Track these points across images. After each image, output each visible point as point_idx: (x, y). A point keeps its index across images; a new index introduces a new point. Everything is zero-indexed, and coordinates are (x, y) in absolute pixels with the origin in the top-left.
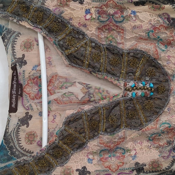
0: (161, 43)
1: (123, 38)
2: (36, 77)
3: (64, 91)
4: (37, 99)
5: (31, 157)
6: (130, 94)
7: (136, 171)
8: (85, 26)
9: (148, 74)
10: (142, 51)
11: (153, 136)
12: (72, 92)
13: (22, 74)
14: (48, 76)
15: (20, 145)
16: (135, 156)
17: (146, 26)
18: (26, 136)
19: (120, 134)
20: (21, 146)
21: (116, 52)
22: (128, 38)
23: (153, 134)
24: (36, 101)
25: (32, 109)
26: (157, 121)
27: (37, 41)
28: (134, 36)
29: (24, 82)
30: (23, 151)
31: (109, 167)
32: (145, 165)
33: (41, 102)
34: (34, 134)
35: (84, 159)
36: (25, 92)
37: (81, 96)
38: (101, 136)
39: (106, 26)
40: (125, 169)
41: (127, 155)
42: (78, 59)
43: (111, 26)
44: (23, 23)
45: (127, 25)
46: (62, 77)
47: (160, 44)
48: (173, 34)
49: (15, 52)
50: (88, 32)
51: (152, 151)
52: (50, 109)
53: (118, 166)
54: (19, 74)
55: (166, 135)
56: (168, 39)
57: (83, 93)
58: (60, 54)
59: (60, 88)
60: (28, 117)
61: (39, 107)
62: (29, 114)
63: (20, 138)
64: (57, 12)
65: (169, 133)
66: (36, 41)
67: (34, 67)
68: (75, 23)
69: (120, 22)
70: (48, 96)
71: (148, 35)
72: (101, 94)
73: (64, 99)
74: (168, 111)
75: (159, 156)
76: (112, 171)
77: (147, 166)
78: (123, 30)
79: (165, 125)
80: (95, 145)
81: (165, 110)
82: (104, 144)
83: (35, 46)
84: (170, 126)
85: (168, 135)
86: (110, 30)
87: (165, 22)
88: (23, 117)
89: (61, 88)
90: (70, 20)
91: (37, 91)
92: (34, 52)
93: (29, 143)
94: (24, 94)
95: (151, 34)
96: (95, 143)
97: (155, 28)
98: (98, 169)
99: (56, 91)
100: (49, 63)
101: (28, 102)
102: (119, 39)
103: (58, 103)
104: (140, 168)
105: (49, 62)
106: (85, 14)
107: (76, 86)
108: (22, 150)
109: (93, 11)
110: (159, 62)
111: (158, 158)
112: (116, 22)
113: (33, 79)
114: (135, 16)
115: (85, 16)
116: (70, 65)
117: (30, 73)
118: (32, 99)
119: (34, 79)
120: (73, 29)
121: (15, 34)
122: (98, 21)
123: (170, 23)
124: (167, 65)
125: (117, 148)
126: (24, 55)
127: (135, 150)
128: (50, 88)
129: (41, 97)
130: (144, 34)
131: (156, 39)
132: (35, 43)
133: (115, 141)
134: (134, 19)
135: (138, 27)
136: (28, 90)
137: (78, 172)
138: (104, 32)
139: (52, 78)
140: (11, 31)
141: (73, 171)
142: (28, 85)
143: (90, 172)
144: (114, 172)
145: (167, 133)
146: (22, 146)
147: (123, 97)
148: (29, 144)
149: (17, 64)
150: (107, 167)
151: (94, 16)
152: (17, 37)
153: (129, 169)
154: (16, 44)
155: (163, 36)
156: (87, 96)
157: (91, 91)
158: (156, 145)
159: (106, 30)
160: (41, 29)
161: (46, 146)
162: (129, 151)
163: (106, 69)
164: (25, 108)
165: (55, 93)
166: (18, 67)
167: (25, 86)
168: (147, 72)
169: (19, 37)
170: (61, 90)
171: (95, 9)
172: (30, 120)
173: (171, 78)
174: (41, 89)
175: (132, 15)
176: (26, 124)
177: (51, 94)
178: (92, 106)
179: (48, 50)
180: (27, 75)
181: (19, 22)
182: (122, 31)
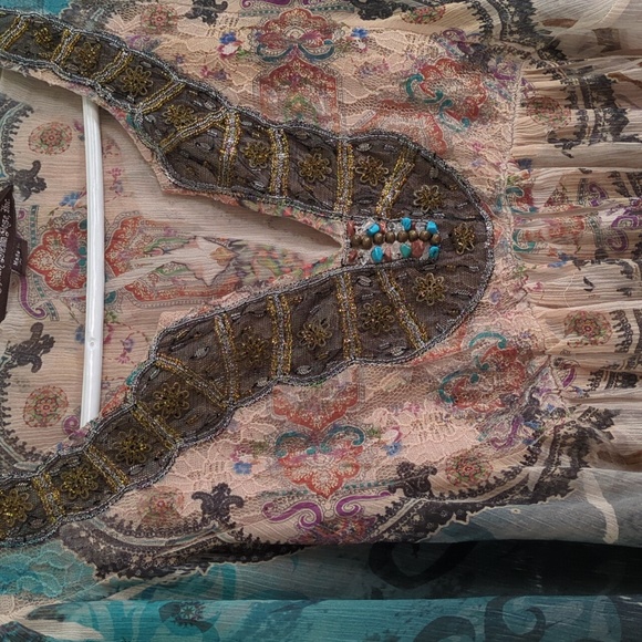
0: (450, 113)
1: (333, 102)
2: (70, 226)
3: (159, 260)
4: (72, 288)
5: (37, 459)
6: (366, 257)
7: (405, 491)
8: (220, 75)
9: (419, 202)
10: (393, 133)
11: (453, 380)
12: (182, 261)
13: (28, 216)
14: (111, 222)
15: (6, 428)
16: (397, 447)
17: (398, 65)
18: (30, 401)
19: (344, 377)
20: (9, 433)
21: (314, 141)
22: (350, 103)
23: (453, 375)
24: (69, 294)
25: (54, 314)
26: (462, 334)
27: (80, 128)
28: (366, 96)
29: (34, 239)
30: (15, 449)
31: (308, 481)
32: (435, 471)
33: (84, 298)
34: (56, 397)
35: (223, 464)
36: (33, 267)
37: (211, 270)
38: (278, 387)
39: (281, 70)
40: (366, 485)
41: (368, 444)
42: (200, 162)
43: (298, 71)
44: (38, 75)
45: (343, 65)
46: (153, 223)
47: (447, 117)
48: (481, 85)
49: (10, 153)
50: (230, 93)
51: (455, 427)
52: (114, 317)
53: (338, 476)
54: (18, 216)
55: (495, 378)
56: (468, 98)
57: (219, 261)
58: (147, 155)
59: (145, 253)
60: (41, 342)
61: (76, 311)
62: (44, 332)
63: (9, 409)
64: (140, 44)
65: (505, 369)
66: (78, 129)
67: (66, 199)
68: (192, 69)
69: (322, 57)
70: (106, 278)
71: (409, 89)
72: (277, 262)
73: (157, 285)
74: (494, 301)
75: (480, 440)
76: (320, 494)
77: (441, 475)
78: (331, 79)
79: (487, 340)
80: (258, 419)
81: (484, 301)
82: (288, 414)
83: (75, 143)
84: (504, 340)
85: (503, 376)
86: (295, 83)
87: (453, 51)
88: (25, 342)
89: (151, 252)
90: (176, 62)
91: (72, 264)
92: (69, 155)
93: (36, 422)
94: (31, 272)
95: (415, 85)
96: (258, 413)
97: (426, 69)
98: (269, 489)
99: (133, 262)
100: (113, 187)
101: (42, 296)
102: (322, 107)
103: (139, 297)
104: (417, 480)
105: (115, 182)
106: (219, 44)
107: (197, 246)
108: (10, 447)
109: (242, 36)
110: (450, 164)
111: (476, 447)
112: (312, 58)
113: (60, 229)
114: (364, 40)
115: (220, 49)
116: (177, 186)
117: (52, 213)
118: (54, 288)
119: (64, 232)
120: (187, 87)
121: (16, 109)
122: (256, 58)
123: (466, 54)
124: (472, 169)
125: (336, 428)
126: (37, 165)
127: (397, 429)
128: (113, 255)
129: (82, 283)
130: (394, 88)
131: (433, 101)
132: (75, 134)
133: (327, 402)
134: (362, 46)
135: (375, 69)
136: (44, 261)
137: (200, 502)
138: (278, 89)
139: (122, 226)
140: (5, 101)
141: (182, 499)
142: (46, 249)
143: (240, 498)
144: (327, 498)
145: (498, 369)
146: (13, 431)
147: (343, 266)
148: (36, 426)
149: (16, 187)
150: (302, 480)
151: (246, 46)
152: (21, 118)
153: (376, 485)
154: (16, 133)
155: (451, 90)
156: (231, 271)
157: (245, 256)
158: (465, 412)
159: (284, 83)
160: (93, 87)
161: (91, 422)
162: (376, 433)
163: (288, 189)
164: (31, 311)
165: (128, 267)
166: (17, 196)
167: (36, 250)
168: (415, 198)
169: (27, 116)
170: (148, 259)
171: (249, 31)
172: (47, 351)
173: (492, 208)
174: (86, 259)
175: (357, 38)
176: (30, 361)
177: (117, 272)
178: (245, 295)
179: (113, 150)
180: (43, 218)
181: (27, 71)
182: (330, 84)
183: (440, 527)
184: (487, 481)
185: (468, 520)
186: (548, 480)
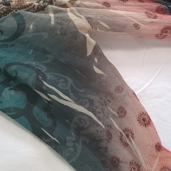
183: (11, 13)
184: (25, 5)
185: (18, 11)
186: (40, 7)
